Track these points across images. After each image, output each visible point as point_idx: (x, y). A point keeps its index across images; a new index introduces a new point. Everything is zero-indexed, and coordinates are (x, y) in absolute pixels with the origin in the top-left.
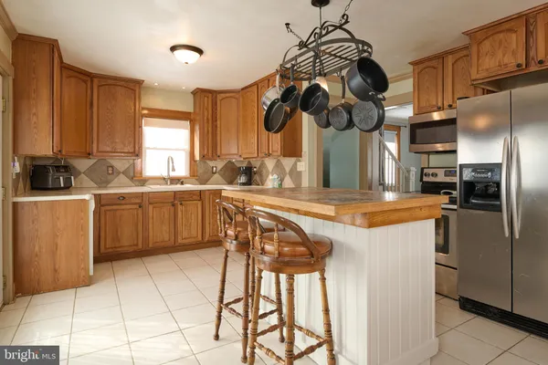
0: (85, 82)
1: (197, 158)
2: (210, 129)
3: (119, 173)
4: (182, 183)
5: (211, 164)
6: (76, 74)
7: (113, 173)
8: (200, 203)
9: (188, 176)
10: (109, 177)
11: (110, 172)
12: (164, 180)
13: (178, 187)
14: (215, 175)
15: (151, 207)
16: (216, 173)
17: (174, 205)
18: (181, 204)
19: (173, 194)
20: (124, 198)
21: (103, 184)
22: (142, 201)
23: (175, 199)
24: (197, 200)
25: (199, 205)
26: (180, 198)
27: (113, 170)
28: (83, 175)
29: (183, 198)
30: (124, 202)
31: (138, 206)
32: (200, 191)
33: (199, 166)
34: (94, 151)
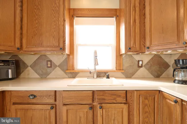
1: (123, 51)
2: (137, 18)
3: (56, 66)
4: (108, 77)
5: (137, 57)
7: (51, 67)
8: (125, 107)
9: (115, 69)
10: (49, 70)
11: (49, 65)
14: (141, 69)
15: (65, 108)
16: (142, 67)
17: (92, 108)
18: (101, 108)
19: (91, 95)
20: (35, 96)
21: (44, 77)
22: (55, 100)
23: (93, 101)
24: (121, 103)
25: (124, 110)
26: (99, 99)
27: (51, 64)
28: (29, 68)
29: (104, 99)
30: (34, 101)
31: (50, 106)
32: (126, 92)
33: (125, 60)
34: (24, 46)
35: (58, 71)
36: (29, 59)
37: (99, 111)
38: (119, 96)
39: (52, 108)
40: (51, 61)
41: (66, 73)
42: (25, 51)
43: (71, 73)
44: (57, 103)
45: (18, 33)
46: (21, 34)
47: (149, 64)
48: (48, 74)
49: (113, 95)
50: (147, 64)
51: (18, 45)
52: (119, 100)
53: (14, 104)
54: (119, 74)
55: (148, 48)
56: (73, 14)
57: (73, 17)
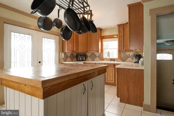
4: (114, 61)
5: (127, 53)
9: (117, 58)
12: (107, 59)
16: (129, 57)
21: (93, 60)
28: (89, 57)
32: (114, 64)
33: (122, 54)
34: (88, 51)
35: (97, 58)
36: (89, 54)
40: (95, 55)
43: (101, 59)
47: (132, 56)
51: (86, 50)
52: (112, 66)
54: (120, 60)
55: (125, 50)
56: (103, 38)
57: (102, 39)
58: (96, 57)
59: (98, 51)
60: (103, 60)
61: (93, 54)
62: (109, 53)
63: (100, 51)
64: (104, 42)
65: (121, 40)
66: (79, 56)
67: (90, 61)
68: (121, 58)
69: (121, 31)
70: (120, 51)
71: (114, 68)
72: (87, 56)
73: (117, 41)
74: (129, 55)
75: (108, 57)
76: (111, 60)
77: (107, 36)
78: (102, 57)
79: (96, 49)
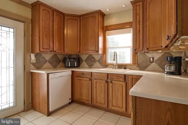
0: (77, 20)
3: (96, 61)
4: (125, 68)
5: (149, 55)
6: (72, 17)
9: (132, 63)
10: (93, 63)
11: (93, 60)
12: (113, 66)
13: (122, 71)
15: (95, 81)
16: (153, 62)
17: (107, 82)
18: (111, 82)
19: (107, 75)
20: (84, 74)
21: (90, 66)
22: (91, 77)
23: (108, 79)
24: (122, 81)
25: (123, 85)
26: (110, 78)
27: (94, 60)
28: (84, 62)
29: (113, 78)
30: (83, 76)
31: (89, 79)
32: (125, 75)
33: (139, 57)
34: (81, 51)
35: (97, 64)
36: (84, 57)
37: (110, 84)
38: (121, 77)
39: (90, 80)
40: (94, 58)
41: (101, 65)
42: (82, 53)
43: (104, 65)
44: (92, 78)
45: (79, 45)
46: (80, 45)
47: (159, 60)
48: (93, 65)
49: (117, 76)
50: (158, 60)
51: (78, 50)
52: (120, 79)
53: (76, 77)
55: (147, 49)
56: (106, 29)
57: (105, 31)
58: (95, 61)
59: (98, 51)
60: (106, 66)
61: (90, 56)
62: (115, 54)
63: (100, 52)
64: (108, 35)
65: (138, 29)
66: (68, 60)
67: (86, 68)
68: (138, 63)
69: (138, 12)
70: (137, 51)
71: (124, 84)
72: (82, 59)
73: (131, 33)
74: (153, 58)
75: (115, 62)
76: (121, 66)
77: (113, 25)
78: (104, 62)
79: (93, 48)
